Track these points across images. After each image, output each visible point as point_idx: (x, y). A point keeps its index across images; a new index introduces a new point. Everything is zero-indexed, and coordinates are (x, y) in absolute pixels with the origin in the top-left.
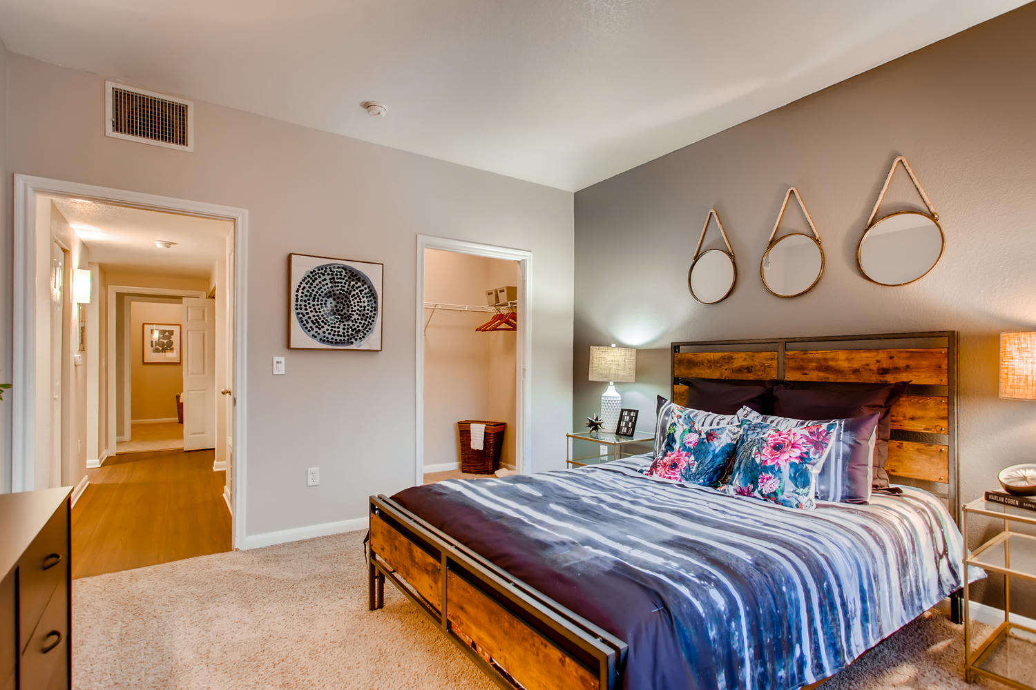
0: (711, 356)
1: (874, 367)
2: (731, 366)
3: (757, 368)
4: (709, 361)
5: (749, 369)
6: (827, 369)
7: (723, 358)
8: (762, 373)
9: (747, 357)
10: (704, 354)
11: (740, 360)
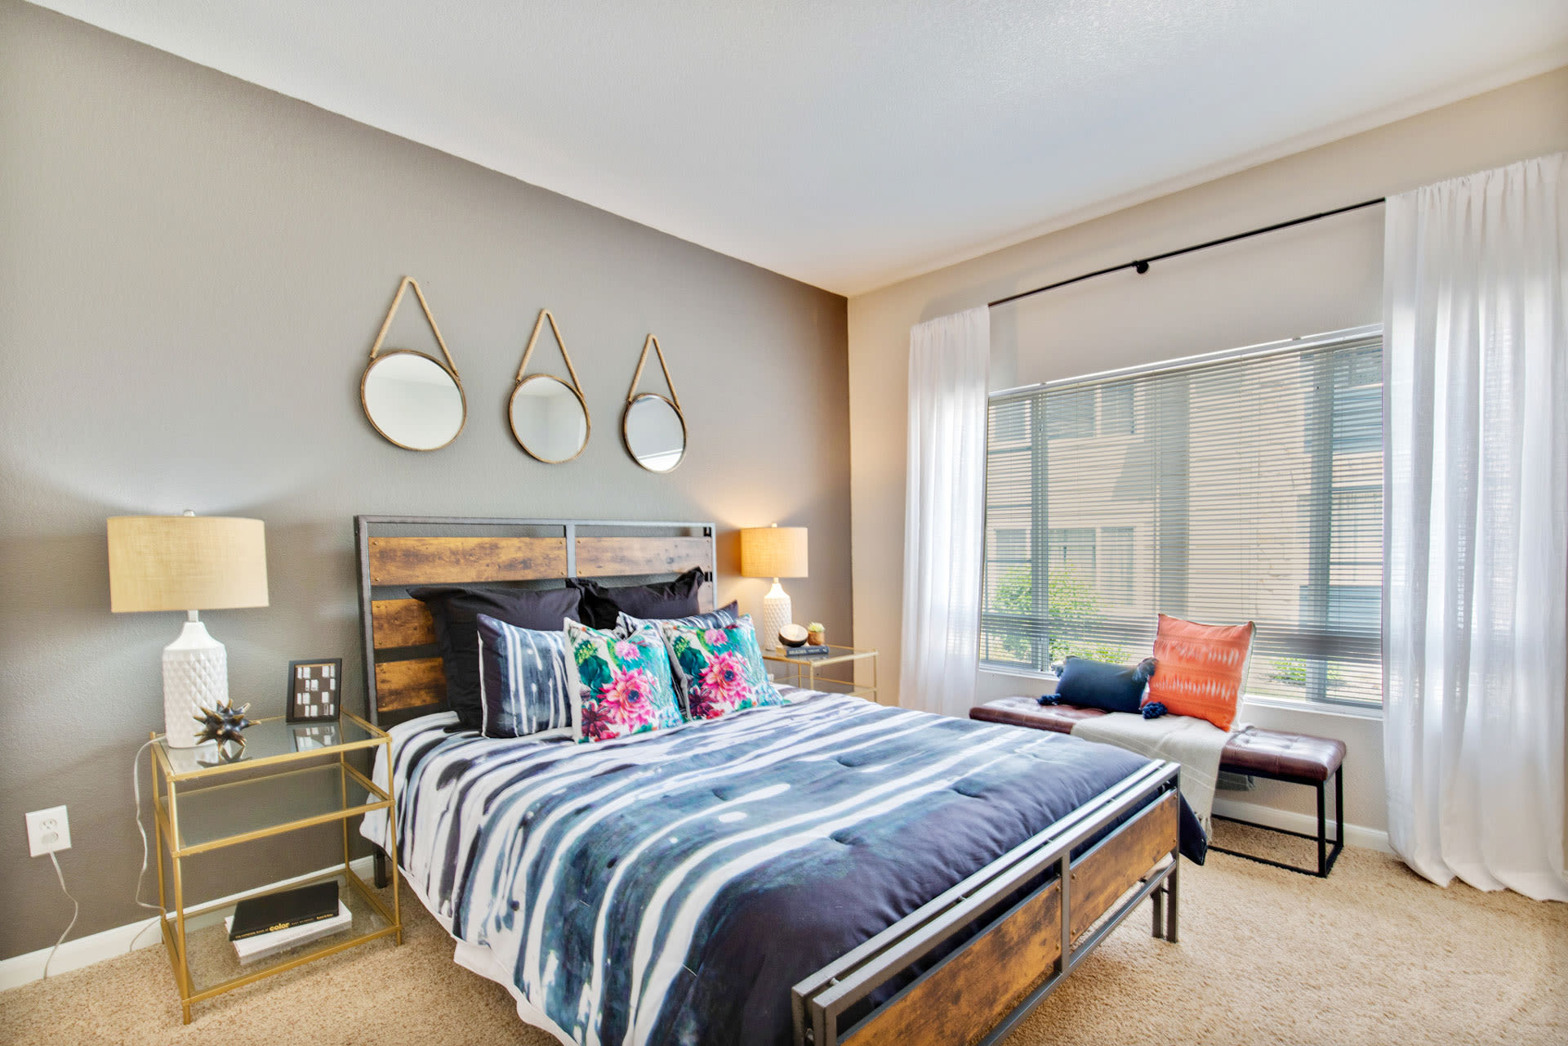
0: (456, 543)
1: (664, 556)
2: (495, 559)
3: (539, 562)
4: (454, 553)
5: (526, 564)
6: (622, 560)
7: (482, 547)
8: (545, 567)
9: (522, 544)
10: (443, 540)
11: (512, 548)
